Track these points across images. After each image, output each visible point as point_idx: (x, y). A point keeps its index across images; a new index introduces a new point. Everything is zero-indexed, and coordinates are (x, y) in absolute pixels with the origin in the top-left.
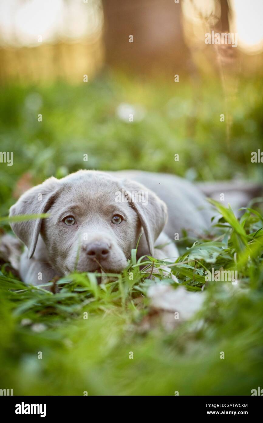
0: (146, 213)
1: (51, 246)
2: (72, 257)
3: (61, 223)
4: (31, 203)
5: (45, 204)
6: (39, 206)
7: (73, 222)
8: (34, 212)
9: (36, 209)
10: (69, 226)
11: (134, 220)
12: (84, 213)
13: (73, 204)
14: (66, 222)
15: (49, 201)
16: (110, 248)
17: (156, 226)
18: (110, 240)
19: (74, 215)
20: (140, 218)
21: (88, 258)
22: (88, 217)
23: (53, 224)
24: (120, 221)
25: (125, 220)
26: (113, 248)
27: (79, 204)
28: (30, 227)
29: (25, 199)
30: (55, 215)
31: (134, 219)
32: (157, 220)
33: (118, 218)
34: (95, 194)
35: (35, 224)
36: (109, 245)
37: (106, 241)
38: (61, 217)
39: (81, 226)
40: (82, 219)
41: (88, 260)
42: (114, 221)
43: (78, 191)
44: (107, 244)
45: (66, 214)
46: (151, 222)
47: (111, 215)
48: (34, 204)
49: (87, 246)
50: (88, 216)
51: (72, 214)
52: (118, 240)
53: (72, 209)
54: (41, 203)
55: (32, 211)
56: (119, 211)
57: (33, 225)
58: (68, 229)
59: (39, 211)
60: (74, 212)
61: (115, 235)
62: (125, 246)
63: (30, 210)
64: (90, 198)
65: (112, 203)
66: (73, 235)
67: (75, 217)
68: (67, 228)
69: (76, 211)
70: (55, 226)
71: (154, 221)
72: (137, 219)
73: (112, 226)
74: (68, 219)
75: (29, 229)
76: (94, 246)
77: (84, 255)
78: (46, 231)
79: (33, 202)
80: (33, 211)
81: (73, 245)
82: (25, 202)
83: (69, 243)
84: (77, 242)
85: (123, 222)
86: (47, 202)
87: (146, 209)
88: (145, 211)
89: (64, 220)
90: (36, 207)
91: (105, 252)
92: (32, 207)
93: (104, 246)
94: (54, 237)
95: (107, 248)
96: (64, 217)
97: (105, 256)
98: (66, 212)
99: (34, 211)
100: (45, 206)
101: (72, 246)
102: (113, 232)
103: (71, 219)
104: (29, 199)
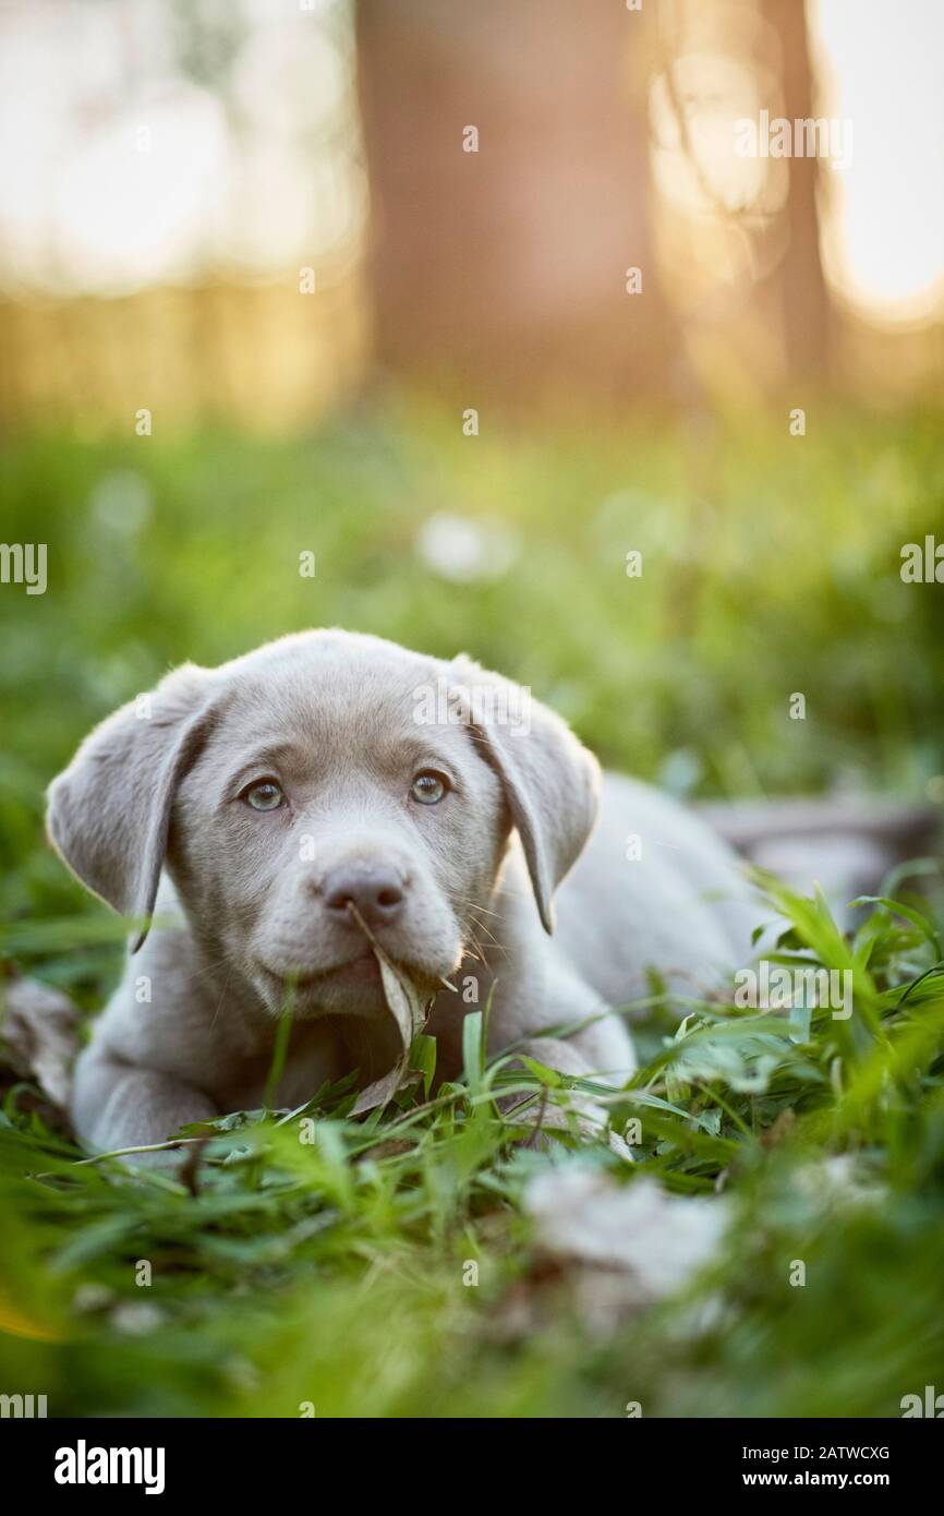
0: (531, 784)
1: (206, 894)
2: (277, 920)
3: (234, 807)
4: (124, 759)
5: (177, 757)
6: (155, 768)
7: (276, 800)
8: (140, 791)
9: (146, 777)
10: (262, 814)
11: (489, 798)
12: (311, 771)
13: (273, 741)
14: (252, 800)
15: (188, 743)
16: (408, 883)
17: (560, 834)
18: (405, 858)
19: (278, 776)
20: (510, 796)
21: (331, 919)
22: (328, 782)
23: (207, 815)
24: (440, 793)
25: (458, 792)
26: (416, 885)
27: (291, 738)
28: (128, 842)
29: (102, 748)
30: (210, 784)
31: (489, 793)
32: (567, 813)
33: (433, 782)
34: (349, 704)
35: (145, 832)
36: (404, 874)
37: (394, 860)
38: (233, 784)
39: (304, 813)
40: (307, 789)
41: (330, 927)
42: (419, 793)
43: (290, 695)
44: (398, 872)
45: (250, 772)
46: (546, 815)
47: (407, 774)
48: (136, 762)
49: (327, 877)
50: (325, 780)
51: (272, 772)
52: (434, 863)
53: (272, 756)
54: (160, 756)
55: (129, 786)
56: (435, 757)
57: (140, 833)
58: (258, 825)
59: (156, 783)
60: (278, 768)
61: (423, 843)
62: (458, 884)
63: (124, 786)
64: (332, 717)
65: (408, 733)
66: (276, 843)
67: (281, 783)
68: (257, 820)
69: (286, 762)
70: (213, 820)
71: (557, 816)
72: (499, 799)
73: (413, 814)
74: (260, 789)
75: (127, 849)
76: (353, 878)
77: (318, 909)
78: (186, 846)
79: (131, 756)
80: (136, 785)
81: (276, 880)
82: (102, 759)
83: (264, 875)
84: (292, 867)
85: (451, 796)
86: (182, 751)
87: (532, 769)
88: (528, 774)
89: (244, 796)
90: (144, 772)
91: (389, 896)
92: (127, 773)
93: (386, 876)
94: (212, 858)
95: (398, 883)
96: (244, 785)
97: (388, 911)
98: (250, 766)
99: (137, 789)
100: (174, 763)
101: (273, 884)
102: (416, 833)
103: (268, 789)
104: (113, 747)
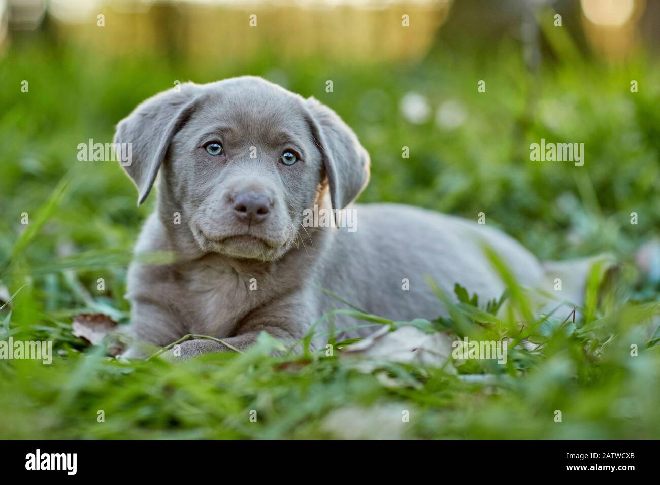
0: (337, 159)
1: (180, 185)
2: (210, 208)
3: (201, 150)
4: (153, 117)
5: (176, 121)
6: (166, 124)
7: (219, 151)
8: (157, 133)
9: (161, 127)
10: (213, 157)
12: (238, 142)
13: (224, 125)
14: (208, 150)
15: (182, 115)
16: (272, 205)
17: (347, 184)
18: (273, 192)
19: (222, 141)
21: (234, 214)
22: (245, 149)
23: (188, 151)
24: (294, 161)
25: (303, 161)
26: (276, 206)
27: (232, 125)
28: (147, 154)
29: (145, 110)
30: (192, 137)
31: (317, 161)
32: (351, 176)
33: (291, 155)
34: (260, 112)
35: (156, 151)
36: (271, 201)
38: (201, 139)
39: (232, 161)
40: (234, 150)
41: (233, 218)
42: (284, 160)
43: (234, 104)
44: (269, 199)
45: (211, 136)
47: (280, 149)
48: (159, 119)
49: (237, 194)
50: (244, 147)
51: (220, 139)
52: (285, 194)
53: (222, 131)
54: (170, 119)
55: (153, 129)
56: (294, 144)
57: (153, 152)
58: (210, 162)
59: (165, 130)
60: (223, 138)
61: (281, 183)
63: (152, 128)
64: (251, 117)
65: (284, 130)
66: (217, 172)
67: (222, 143)
68: (210, 159)
70: (190, 154)
71: (347, 175)
72: (320, 163)
73: (280, 170)
74: (212, 145)
75: (146, 157)
76: (248, 199)
77: (230, 209)
78: (174, 161)
79: (157, 116)
80: (156, 129)
81: (214, 188)
82: (144, 115)
84: (222, 185)
85: (299, 162)
86: (179, 118)
87: (337, 152)
88: (335, 154)
89: (205, 146)
90: (161, 124)
91: (262, 210)
92: (153, 124)
93: (263, 201)
94: (186, 171)
95: (268, 205)
96: (205, 142)
97: (261, 217)
98: (212, 133)
99: (157, 131)
100: (174, 123)
102: (279, 178)
103: (216, 145)
104: (150, 111)
